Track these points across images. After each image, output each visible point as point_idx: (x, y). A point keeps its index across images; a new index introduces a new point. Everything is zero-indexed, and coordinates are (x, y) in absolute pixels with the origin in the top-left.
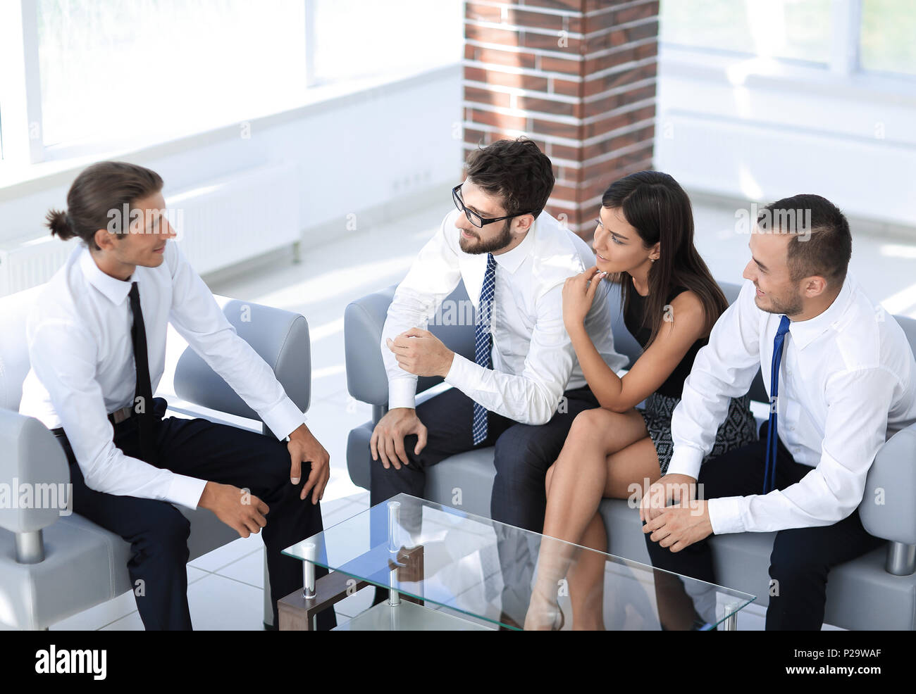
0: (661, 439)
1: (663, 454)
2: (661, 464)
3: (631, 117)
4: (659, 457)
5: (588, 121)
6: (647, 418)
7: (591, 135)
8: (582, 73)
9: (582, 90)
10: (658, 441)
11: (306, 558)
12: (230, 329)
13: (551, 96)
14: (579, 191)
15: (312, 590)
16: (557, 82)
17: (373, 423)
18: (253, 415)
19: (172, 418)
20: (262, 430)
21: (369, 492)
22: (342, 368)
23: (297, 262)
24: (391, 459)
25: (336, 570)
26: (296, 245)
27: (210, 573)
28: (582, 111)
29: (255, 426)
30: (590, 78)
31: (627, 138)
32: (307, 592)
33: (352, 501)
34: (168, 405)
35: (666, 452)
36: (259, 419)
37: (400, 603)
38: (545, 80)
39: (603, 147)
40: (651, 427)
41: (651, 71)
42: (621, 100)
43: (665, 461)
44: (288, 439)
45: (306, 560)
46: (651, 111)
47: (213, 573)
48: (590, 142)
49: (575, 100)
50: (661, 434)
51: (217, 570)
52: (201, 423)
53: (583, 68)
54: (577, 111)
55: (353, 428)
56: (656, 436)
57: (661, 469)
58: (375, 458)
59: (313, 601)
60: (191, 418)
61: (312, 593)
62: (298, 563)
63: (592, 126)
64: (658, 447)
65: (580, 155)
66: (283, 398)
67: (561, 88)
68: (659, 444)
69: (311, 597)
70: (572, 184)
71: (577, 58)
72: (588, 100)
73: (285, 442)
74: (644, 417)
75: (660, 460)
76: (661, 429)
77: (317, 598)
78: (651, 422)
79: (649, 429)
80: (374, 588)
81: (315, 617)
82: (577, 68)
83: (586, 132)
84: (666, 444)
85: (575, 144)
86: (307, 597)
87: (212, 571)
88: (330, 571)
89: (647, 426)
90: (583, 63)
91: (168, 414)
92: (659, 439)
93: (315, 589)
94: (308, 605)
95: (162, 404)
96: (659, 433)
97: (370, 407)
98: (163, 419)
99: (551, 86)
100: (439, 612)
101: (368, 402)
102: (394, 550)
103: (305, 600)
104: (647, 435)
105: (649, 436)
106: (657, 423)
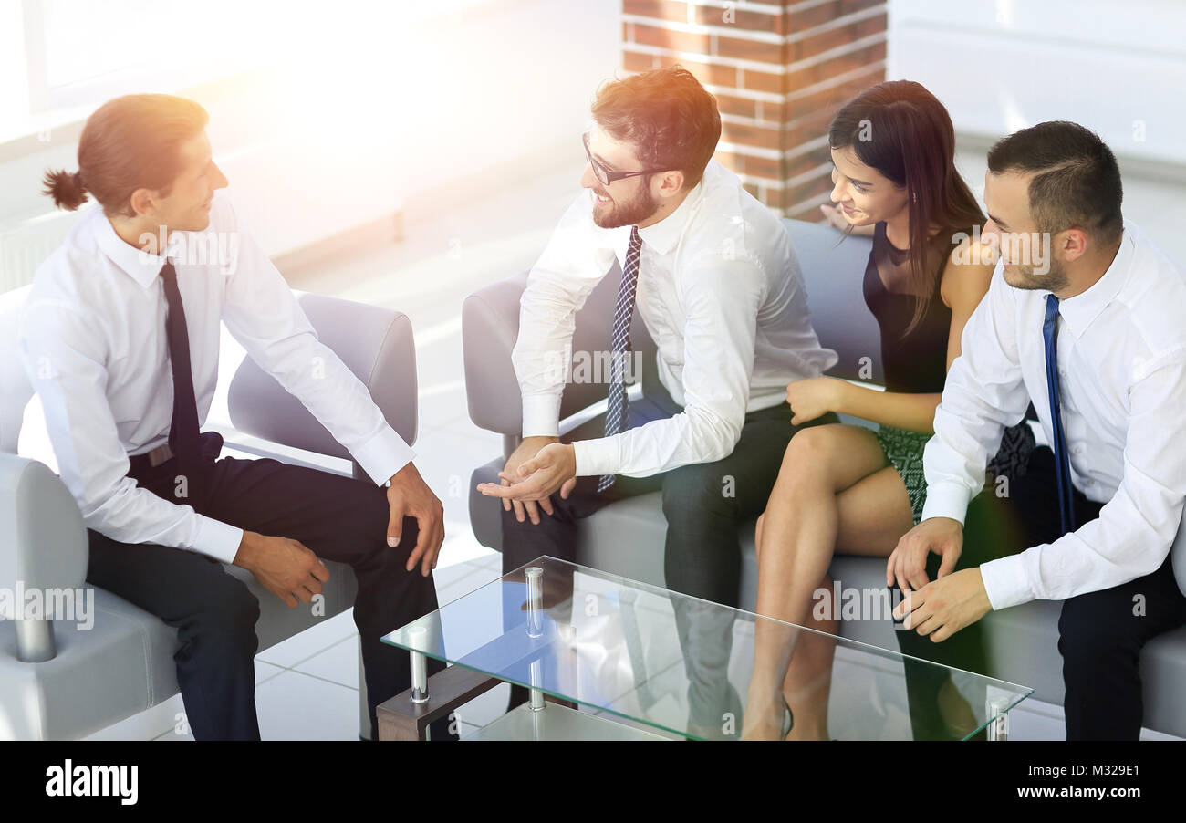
0: (909, 468)
1: (914, 488)
2: (913, 502)
3: (853, 32)
4: (909, 492)
5: (793, 38)
6: (885, 442)
7: (798, 57)
10: (905, 471)
11: (414, 648)
12: (310, 332)
14: (783, 134)
15: (423, 692)
17: (504, 459)
18: (342, 453)
19: (229, 459)
20: (351, 473)
21: (501, 554)
22: (461, 384)
23: (399, 239)
24: (528, 508)
25: (455, 664)
27: (286, 669)
28: (785, 24)
29: (343, 467)
32: (417, 694)
33: (477, 565)
34: (224, 440)
35: (919, 484)
36: (348, 456)
37: (545, 706)
39: (814, 74)
40: (892, 454)
42: (838, 8)
43: (918, 497)
44: (388, 484)
45: (414, 650)
46: (881, 23)
47: (290, 669)
48: (796, 67)
49: (775, 10)
50: (907, 462)
51: (296, 665)
52: (268, 464)
54: (779, 24)
55: (478, 467)
56: (901, 463)
57: (913, 509)
58: (507, 508)
59: (425, 706)
60: (254, 458)
61: (423, 696)
62: (403, 655)
63: (799, 45)
64: (907, 478)
65: (784, 84)
66: (381, 428)
68: (907, 475)
69: (423, 701)
70: (775, 125)
72: (792, 9)
73: (384, 488)
74: (881, 441)
75: (910, 496)
76: (906, 455)
77: (430, 701)
78: (891, 447)
79: (890, 456)
80: (508, 685)
81: (428, 728)
83: (792, 53)
84: (917, 474)
85: (777, 69)
86: (417, 701)
87: (287, 666)
88: (449, 665)
89: (886, 454)
91: (225, 453)
92: (905, 467)
93: (427, 688)
94: (418, 711)
95: (216, 440)
96: (904, 461)
97: (500, 437)
98: (216, 460)
100: (599, 718)
101: (497, 430)
102: (536, 634)
103: (414, 703)
104: (889, 464)
105: (892, 465)
106: (900, 448)
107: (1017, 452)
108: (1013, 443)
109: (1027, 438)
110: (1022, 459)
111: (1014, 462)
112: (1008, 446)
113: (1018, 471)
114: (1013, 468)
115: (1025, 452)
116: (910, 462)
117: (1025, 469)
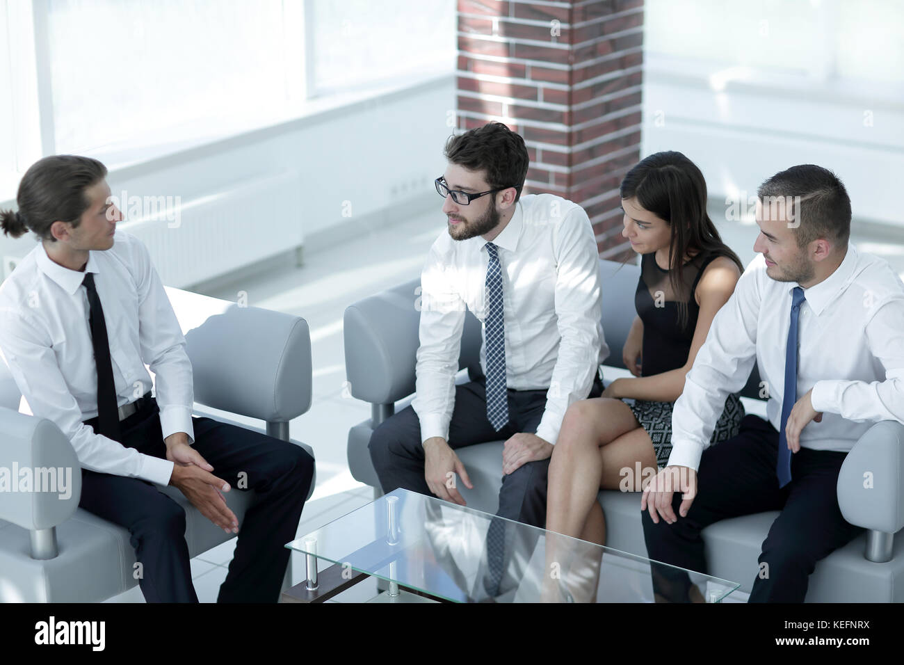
0: (654, 429)
1: (657, 443)
2: (657, 452)
3: (617, 124)
4: (655, 445)
5: (576, 128)
7: (580, 141)
8: (571, 83)
9: (570, 98)
10: (651, 431)
11: (308, 552)
13: (541, 104)
15: (315, 583)
16: (546, 91)
17: (372, 421)
20: (265, 429)
22: (342, 367)
23: (300, 266)
25: (337, 563)
26: (299, 250)
27: (218, 565)
28: (570, 118)
29: (259, 426)
30: (578, 86)
31: (613, 144)
32: (310, 585)
33: (352, 494)
37: (399, 593)
38: (535, 89)
39: (591, 153)
41: (637, 79)
42: (608, 107)
43: (660, 449)
45: (308, 554)
46: (638, 118)
48: (578, 148)
49: (563, 108)
50: (653, 425)
53: (571, 77)
54: (566, 118)
55: (353, 426)
56: (648, 426)
57: (657, 457)
59: (315, 593)
61: (315, 585)
63: (580, 133)
64: (653, 436)
65: (570, 160)
67: (550, 96)
69: (314, 589)
70: (563, 188)
71: (565, 67)
72: (576, 107)
74: (634, 411)
75: (655, 448)
76: (652, 420)
77: (320, 590)
78: (641, 415)
79: (640, 421)
80: (375, 579)
82: (566, 77)
83: (575, 138)
85: (564, 149)
86: (310, 589)
87: (219, 563)
89: (637, 419)
90: (571, 73)
92: (652, 428)
93: (317, 582)
94: (310, 596)
96: (650, 424)
97: (369, 405)
99: (541, 95)
101: (367, 400)
102: (393, 542)
103: (308, 591)
104: (639, 426)
105: (642, 426)
106: (647, 415)
107: (733, 420)
108: (730, 413)
109: (740, 410)
110: (736, 424)
111: (730, 426)
112: (726, 415)
113: (733, 432)
114: (729, 430)
115: (738, 420)
116: (655, 425)
117: (738, 431)
